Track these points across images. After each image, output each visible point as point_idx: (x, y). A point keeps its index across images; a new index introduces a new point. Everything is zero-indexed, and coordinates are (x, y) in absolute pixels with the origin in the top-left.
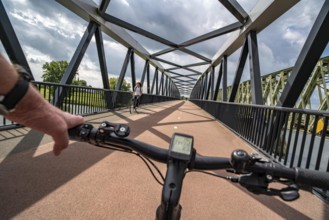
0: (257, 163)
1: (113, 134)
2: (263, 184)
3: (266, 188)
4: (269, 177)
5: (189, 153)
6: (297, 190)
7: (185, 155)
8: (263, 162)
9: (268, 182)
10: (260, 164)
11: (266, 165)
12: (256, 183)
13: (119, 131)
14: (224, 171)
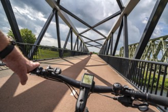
0: (126, 90)
1: (53, 73)
2: (130, 102)
3: (131, 104)
4: (133, 98)
5: (91, 84)
6: (147, 105)
7: (89, 85)
8: (130, 90)
9: (132, 100)
10: (128, 91)
11: (131, 91)
12: (126, 101)
13: (55, 71)
14: (110, 93)
